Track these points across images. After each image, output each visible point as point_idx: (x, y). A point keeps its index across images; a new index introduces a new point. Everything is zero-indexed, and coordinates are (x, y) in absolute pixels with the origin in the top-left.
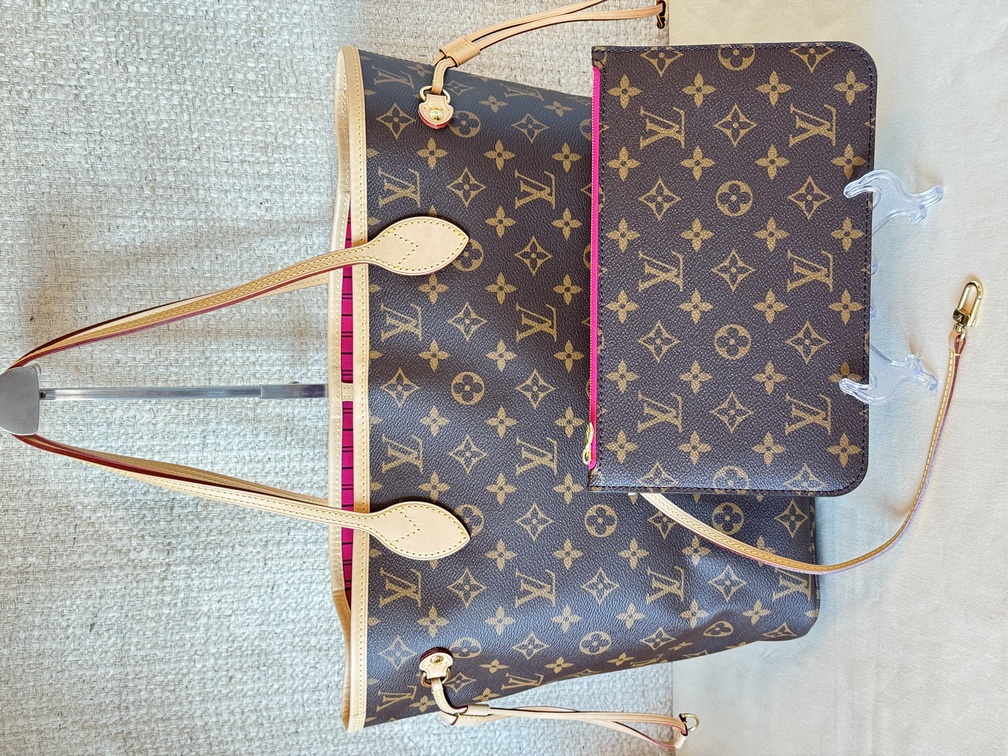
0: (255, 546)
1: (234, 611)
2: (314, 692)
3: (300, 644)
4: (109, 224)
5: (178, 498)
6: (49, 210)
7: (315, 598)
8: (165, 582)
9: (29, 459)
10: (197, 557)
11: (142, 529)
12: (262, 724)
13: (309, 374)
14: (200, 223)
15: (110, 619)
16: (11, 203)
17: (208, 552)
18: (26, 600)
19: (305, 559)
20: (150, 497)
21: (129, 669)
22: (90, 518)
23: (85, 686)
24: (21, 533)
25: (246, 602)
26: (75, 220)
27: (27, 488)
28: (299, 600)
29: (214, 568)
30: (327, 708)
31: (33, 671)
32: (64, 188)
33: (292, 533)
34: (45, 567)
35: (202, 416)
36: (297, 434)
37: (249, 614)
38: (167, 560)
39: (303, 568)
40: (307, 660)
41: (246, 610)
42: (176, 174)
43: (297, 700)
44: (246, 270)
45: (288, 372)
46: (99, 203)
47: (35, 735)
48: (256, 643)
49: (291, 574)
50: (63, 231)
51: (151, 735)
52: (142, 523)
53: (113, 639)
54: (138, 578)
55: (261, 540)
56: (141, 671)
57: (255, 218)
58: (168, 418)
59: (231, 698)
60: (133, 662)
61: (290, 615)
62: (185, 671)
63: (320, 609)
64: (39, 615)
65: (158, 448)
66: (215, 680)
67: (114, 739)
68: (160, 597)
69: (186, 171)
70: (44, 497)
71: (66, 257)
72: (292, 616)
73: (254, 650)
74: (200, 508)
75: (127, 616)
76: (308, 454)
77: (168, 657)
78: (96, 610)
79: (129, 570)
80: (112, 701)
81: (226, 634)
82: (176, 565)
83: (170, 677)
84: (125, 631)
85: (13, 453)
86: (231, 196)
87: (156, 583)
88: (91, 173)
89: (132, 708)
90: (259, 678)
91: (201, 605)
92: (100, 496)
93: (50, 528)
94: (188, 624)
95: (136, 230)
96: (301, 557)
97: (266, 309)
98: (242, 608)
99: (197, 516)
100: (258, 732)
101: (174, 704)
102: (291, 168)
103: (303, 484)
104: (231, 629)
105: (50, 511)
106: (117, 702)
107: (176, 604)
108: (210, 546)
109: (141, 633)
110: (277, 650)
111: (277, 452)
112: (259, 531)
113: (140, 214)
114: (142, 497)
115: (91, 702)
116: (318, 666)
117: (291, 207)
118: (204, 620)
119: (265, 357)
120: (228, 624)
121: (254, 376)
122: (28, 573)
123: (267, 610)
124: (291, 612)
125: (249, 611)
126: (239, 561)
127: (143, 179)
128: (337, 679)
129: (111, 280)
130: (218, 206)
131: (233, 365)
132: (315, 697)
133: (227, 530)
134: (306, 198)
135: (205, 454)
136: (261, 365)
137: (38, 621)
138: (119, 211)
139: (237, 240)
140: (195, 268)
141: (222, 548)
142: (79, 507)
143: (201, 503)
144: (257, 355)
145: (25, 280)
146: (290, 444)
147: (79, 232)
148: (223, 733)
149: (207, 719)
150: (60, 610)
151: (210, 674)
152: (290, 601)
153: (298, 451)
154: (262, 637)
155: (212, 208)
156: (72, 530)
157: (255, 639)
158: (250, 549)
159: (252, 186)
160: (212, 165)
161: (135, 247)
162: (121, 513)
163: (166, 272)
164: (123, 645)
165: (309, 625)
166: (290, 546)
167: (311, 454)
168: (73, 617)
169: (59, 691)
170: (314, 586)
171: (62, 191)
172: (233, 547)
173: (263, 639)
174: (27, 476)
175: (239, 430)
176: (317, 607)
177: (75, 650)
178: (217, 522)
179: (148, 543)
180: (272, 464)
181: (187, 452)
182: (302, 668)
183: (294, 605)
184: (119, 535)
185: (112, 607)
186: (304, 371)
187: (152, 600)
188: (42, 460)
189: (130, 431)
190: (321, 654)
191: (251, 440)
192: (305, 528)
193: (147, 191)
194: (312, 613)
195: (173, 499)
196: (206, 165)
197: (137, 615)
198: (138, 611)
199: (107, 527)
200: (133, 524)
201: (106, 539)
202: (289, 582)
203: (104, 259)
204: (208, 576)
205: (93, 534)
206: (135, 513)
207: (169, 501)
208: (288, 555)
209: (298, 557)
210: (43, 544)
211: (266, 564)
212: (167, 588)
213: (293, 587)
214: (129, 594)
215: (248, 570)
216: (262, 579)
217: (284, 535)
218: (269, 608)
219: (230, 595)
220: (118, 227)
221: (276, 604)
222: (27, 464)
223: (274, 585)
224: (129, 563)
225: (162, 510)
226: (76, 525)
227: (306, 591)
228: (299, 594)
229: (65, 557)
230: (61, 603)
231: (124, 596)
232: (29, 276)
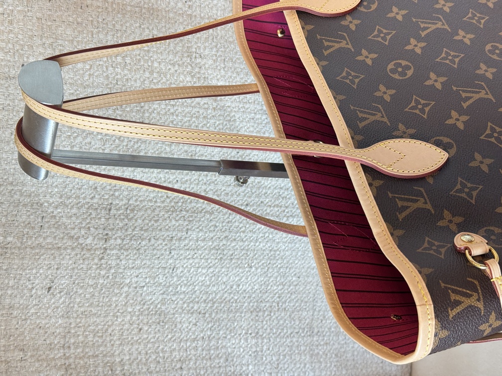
0: (164, 240)
1: (146, 284)
2: (194, 341)
3: (187, 309)
4: (82, 3)
5: (114, 203)
7: (200, 278)
8: (103, 261)
9: (13, 166)
10: (125, 245)
11: (89, 223)
12: (159, 362)
13: (208, 125)
15: (62, 285)
17: (133, 242)
18: (4, 268)
19: (196, 251)
20: (95, 201)
21: (72, 320)
22: (53, 212)
23: (42, 331)
25: (155, 278)
27: (10, 188)
28: (190, 279)
29: (136, 254)
30: (202, 353)
31: (5, 318)
33: (189, 233)
34: (19, 245)
35: (136, 146)
37: (156, 286)
38: (105, 246)
39: (194, 257)
40: (191, 319)
41: (155, 284)
43: (183, 346)
44: (172, 48)
45: (194, 122)
47: (4, 364)
48: (159, 306)
49: (186, 261)
51: (83, 367)
52: (89, 218)
53: (63, 299)
54: (85, 257)
55: (168, 236)
56: (80, 322)
57: (181, 12)
58: (113, 146)
59: (140, 343)
60: (75, 315)
61: (182, 289)
62: (110, 323)
63: (202, 285)
66: (130, 331)
67: (59, 369)
68: (98, 271)
70: (21, 195)
71: (49, 23)
72: (183, 289)
73: (157, 311)
75: (74, 283)
76: (203, 180)
77: (99, 313)
78: (53, 278)
79: (78, 251)
80: (58, 342)
81: (139, 299)
82: (110, 249)
83: (100, 327)
84: (72, 294)
87: (96, 261)
89: (72, 347)
90: (159, 330)
91: (125, 278)
92: (61, 197)
93: (24, 217)
94: (115, 291)
95: (100, 10)
97: (183, 77)
98: (151, 282)
99: (127, 217)
100: (156, 368)
101: (101, 345)
104: (143, 296)
105: (25, 205)
106: (62, 342)
107: (108, 277)
108: (134, 238)
109: (83, 295)
110: (172, 312)
111: (183, 177)
114: (90, 201)
115: (45, 342)
116: (198, 324)
117: (205, 7)
118: (126, 289)
119: (180, 110)
120: (141, 292)
123: (168, 284)
124: (183, 286)
125: (156, 284)
126: (153, 250)
128: (209, 333)
129: (80, 44)
131: (159, 113)
132: (194, 345)
133: (146, 228)
136: (177, 116)
137: (11, 283)
139: (167, 26)
141: (142, 240)
142: (46, 204)
143: (130, 208)
144: (175, 108)
148: (133, 367)
149: (122, 357)
150: (28, 276)
151: (127, 326)
152: (184, 279)
154: (163, 302)
156: (40, 220)
157: (158, 303)
158: (160, 242)
161: (98, 22)
164: (70, 304)
165: (194, 296)
166: (187, 242)
167: (205, 180)
168: (37, 281)
169: (23, 333)
170: (200, 270)
172: (150, 240)
173: (164, 304)
174: (11, 179)
176: (200, 284)
177: (36, 305)
179: (92, 233)
182: (187, 325)
183: (185, 282)
184: (73, 226)
185: (65, 276)
186: (205, 122)
187: (92, 272)
190: (200, 316)
192: (198, 230)
194: (197, 288)
195: (111, 204)
197: (81, 283)
198: (82, 280)
199: (64, 220)
200: (82, 219)
201: (63, 228)
202: (184, 266)
203: (76, 28)
204: (132, 258)
205: (54, 224)
206: (84, 211)
207: (108, 204)
208: (186, 248)
209: (191, 250)
210: (19, 229)
211: (170, 253)
212: (103, 265)
213: (186, 270)
214: (77, 268)
215: (158, 256)
216: (167, 263)
217: (183, 234)
218: (169, 283)
219: (145, 272)
220: (87, 6)
221: (174, 280)
222: (12, 170)
223: (175, 267)
224: (79, 246)
225: (103, 210)
226: (43, 217)
227: (195, 273)
228: (190, 275)
229: (34, 239)
230: (29, 271)
231: (73, 269)
232: (23, 34)
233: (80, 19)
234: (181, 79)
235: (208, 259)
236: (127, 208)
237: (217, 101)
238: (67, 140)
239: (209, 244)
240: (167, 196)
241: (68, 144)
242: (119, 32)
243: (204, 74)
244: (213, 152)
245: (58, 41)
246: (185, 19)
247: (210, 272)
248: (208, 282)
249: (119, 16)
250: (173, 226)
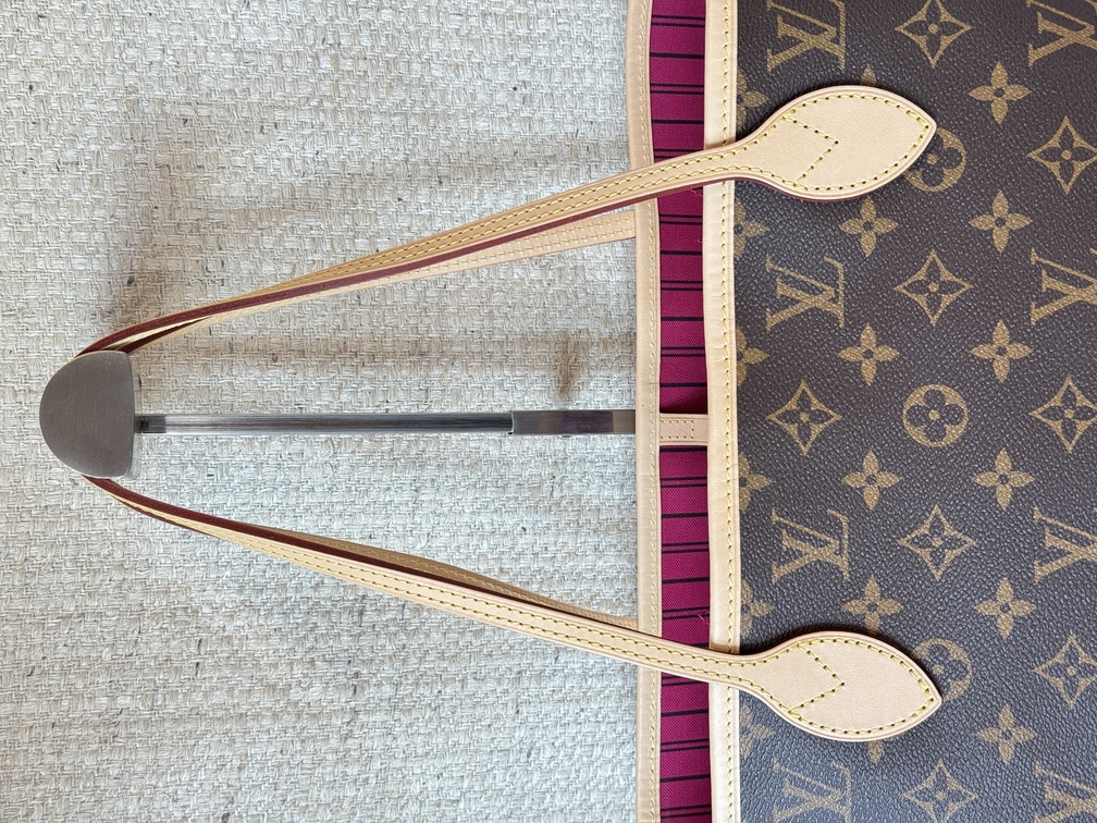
0: (499, 681)
1: (463, 794)
4: (262, 121)
5: (371, 595)
6: (159, 93)
7: (600, 772)
8: (350, 741)
9: (122, 524)
10: (403, 699)
11: (311, 649)
14: (413, 121)
15: (256, 806)
16: (97, 79)
17: (421, 690)
18: (114, 772)
19: (583, 704)
20: (325, 592)
22: (224, 628)
24: (107, 655)
25: (484, 778)
26: (204, 112)
27: (117, 576)
28: (573, 775)
29: (431, 719)
32: (184, 54)
33: (562, 659)
34: (146, 714)
35: (413, 452)
36: (570, 487)
37: (489, 799)
38: (353, 703)
39: (580, 720)
41: (485, 792)
42: (375, 35)
44: (489, 205)
46: (245, 83)
49: (559, 730)
50: (183, 130)
52: (311, 638)
54: (304, 734)
55: (510, 669)
57: (505, 114)
61: (557, 801)
63: (607, 791)
64: (135, 800)
65: (339, 508)
68: (340, 768)
69: (389, 30)
70: (146, 591)
71: (189, 175)
72: (559, 802)
74: (407, 614)
75: (284, 801)
76: (588, 521)
78: (232, 790)
79: (288, 720)
82: (367, 712)
85: (95, 514)
86: (467, 74)
87: (334, 743)
88: (233, 29)
91: (409, 783)
92: (241, 590)
93: (156, 645)
94: (387, 815)
95: (307, 132)
96: (578, 701)
98: (477, 788)
99: (403, 626)
102: (566, 28)
103: (579, 574)
105: (156, 616)
107: (366, 781)
108: (425, 679)
111: (537, 517)
112: (506, 654)
113: (314, 103)
114: (311, 593)
117: (564, 96)
118: (413, 808)
120: (453, 814)
121: (501, 385)
122: (117, 724)
123: (518, 791)
124: (558, 795)
125: (490, 793)
126: (474, 706)
127: (319, 42)
130: (444, 92)
133: (453, 652)
134: (589, 81)
135: (417, 519)
137: (132, 809)
138: (278, 96)
140: (404, 198)
141: (445, 684)
142: (206, 610)
143: (409, 605)
144: (505, 349)
145: (120, 213)
146: (558, 504)
147: (210, 133)
150: (171, 789)
152: (558, 776)
153: (572, 516)
155: (432, 95)
156: (193, 649)
158: (491, 685)
159: (500, 58)
160: (434, 20)
161: (304, 160)
162: (276, 620)
163: (355, 204)
166: (557, 681)
168: (193, 802)
170: (597, 751)
171: (182, 59)
172: (463, 682)
174: (118, 555)
175: (474, 477)
176: (602, 787)
178: (436, 637)
179: (320, 672)
180: (529, 537)
181: (388, 516)
183: (563, 784)
184: (273, 659)
185: (259, 786)
187: (327, 772)
188: (144, 528)
189: (294, 479)
191: (495, 495)
193: (326, 63)
194: (594, 797)
195: (364, 597)
196: (423, 18)
197: (301, 798)
198: (303, 792)
199: (252, 645)
200: (296, 639)
201: (250, 665)
202: (557, 744)
203: (253, 180)
204: (422, 731)
205: (228, 658)
206: (299, 621)
207: (356, 600)
208: (556, 697)
209: (571, 700)
210: (144, 675)
211: (518, 712)
212: (352, 753)
213: (562, 753)
214: (289, 763)
215: (488, 722)
216: (512, 737)
217: (548, 661)
218: (523, 789)
219: (457, 765)
220: (276, 126)
221: (534, 782)
222: (118, 534)
223: (532, 748)
224: (289, 709)
225: (344, 616)
226: (200, 641)
227: (585, 759)
228: (572, 765)
229: (180, 696)
230: (173, 779)
231: (279, 766)
232: (126, 207)
233: (260, 157)
234: (516, 276)
235: (615, 723)
236: (404, 606)
237: (611, 323)
238: (244, 449)
239: (617, 684)
240: (501, 569)
241: (248, 459)
242: (357, 178)
243: (574, 258)
244: (609, 449)
245: (211, 216)
246: (517, 130)
247: (625, 755)
248: (622, 782)
249: (354, 140)
250: (521, 644)
